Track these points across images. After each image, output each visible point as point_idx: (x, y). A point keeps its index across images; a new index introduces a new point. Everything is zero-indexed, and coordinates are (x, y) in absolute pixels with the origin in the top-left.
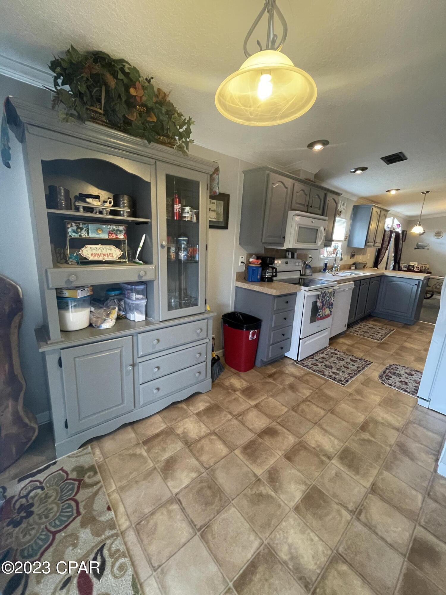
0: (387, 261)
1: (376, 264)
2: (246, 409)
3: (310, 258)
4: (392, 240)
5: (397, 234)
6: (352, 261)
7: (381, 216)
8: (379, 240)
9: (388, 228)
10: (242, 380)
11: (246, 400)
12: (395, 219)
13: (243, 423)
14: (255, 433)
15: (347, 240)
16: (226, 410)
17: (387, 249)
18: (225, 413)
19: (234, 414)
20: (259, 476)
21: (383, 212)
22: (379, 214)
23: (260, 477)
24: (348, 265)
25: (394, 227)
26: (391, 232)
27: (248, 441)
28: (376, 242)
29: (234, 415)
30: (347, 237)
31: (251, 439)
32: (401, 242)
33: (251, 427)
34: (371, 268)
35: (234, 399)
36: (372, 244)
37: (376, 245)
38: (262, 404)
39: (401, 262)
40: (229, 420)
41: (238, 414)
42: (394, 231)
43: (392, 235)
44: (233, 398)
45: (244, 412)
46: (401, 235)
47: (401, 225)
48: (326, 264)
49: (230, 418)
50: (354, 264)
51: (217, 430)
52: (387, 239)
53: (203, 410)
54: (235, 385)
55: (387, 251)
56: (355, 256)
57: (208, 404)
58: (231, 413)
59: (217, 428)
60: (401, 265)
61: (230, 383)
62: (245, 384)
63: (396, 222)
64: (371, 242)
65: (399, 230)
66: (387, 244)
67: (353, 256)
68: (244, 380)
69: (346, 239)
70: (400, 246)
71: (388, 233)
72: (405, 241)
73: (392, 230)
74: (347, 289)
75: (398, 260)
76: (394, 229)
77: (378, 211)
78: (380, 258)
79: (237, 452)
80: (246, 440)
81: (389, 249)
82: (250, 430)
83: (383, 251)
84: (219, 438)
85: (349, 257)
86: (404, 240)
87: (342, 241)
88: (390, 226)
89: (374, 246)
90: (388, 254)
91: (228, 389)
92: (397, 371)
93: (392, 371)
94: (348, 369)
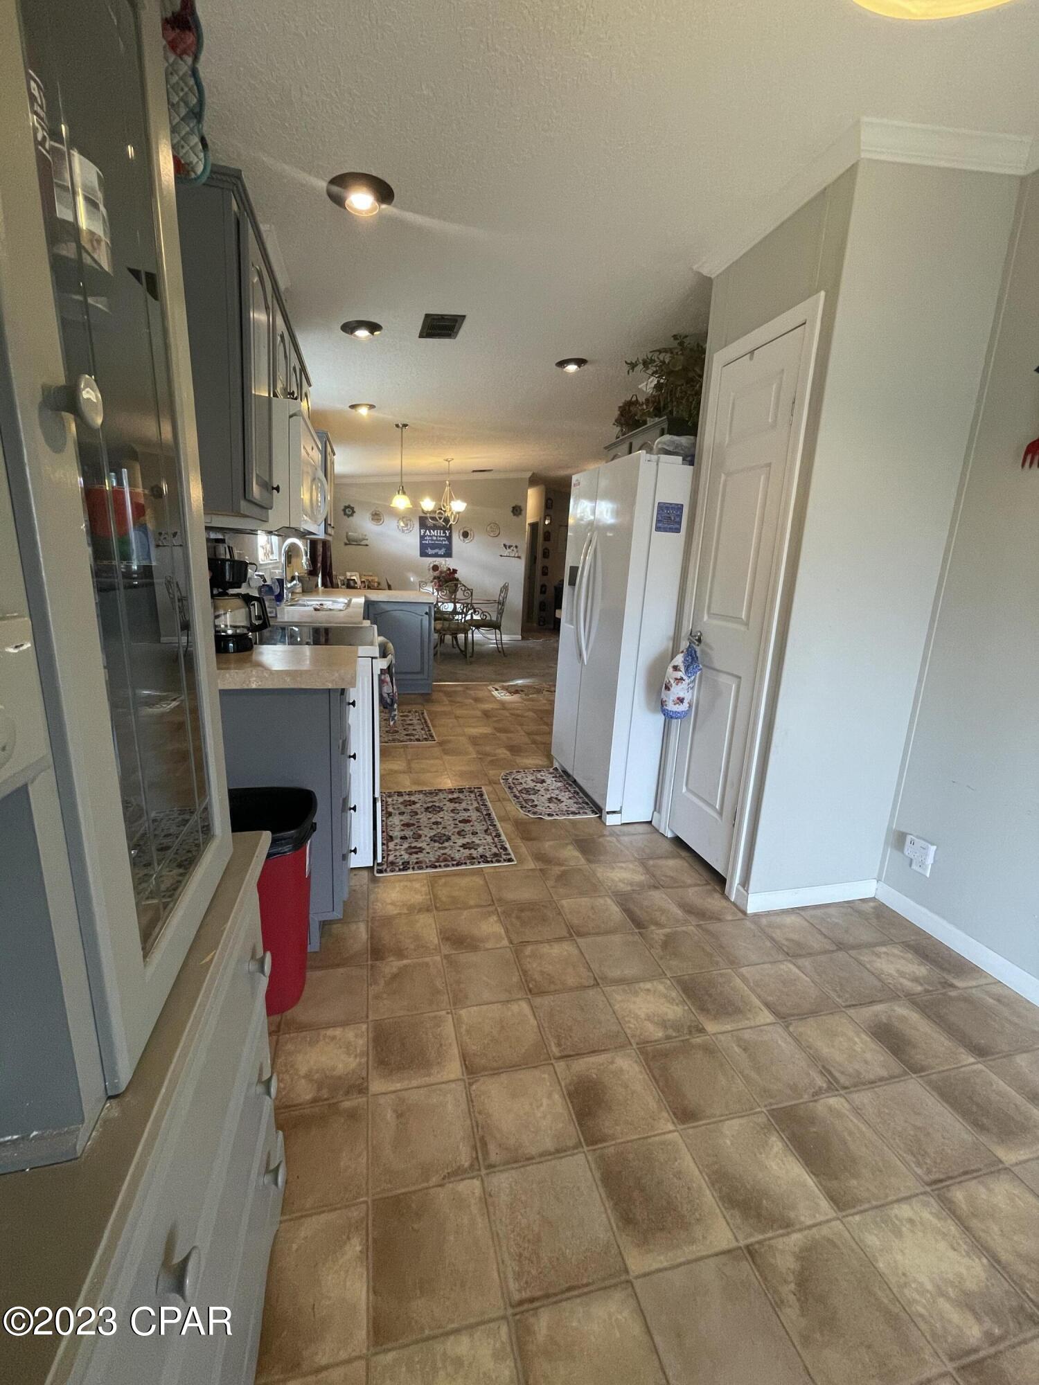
2: (464, 1106)
10: (330, 1032)
11: (427, 1080)
13: (517, 1159)
14: (575, 1147)
16: (434, 1180)
18: (442, 1195)
19: (467, 1164)
20: (734, 1244)
23: (742, 1243)
27: (602, 1190)
29: (472, 1165)
31: (598, 1175)
33: (549, 1144)
35: (400, 1116)
38: (473, 1048)
40: (486, 1199)
41: (475, 1148)
44: (390, 1115)
45: (476, 1125)
49: (478, 1192)
51: (513, 1285)
53: (375, 1291)
54: (334, 1069)
57: (355, 1246)
58: (458, 1173)
59: (503, 1280)
60: (334, 579)
61: (308, 1076)
62: (357, 1037)
68: (334, 1025)
75: (328, 569)
79: (638, 1262)
80: (596, 1195)
82: (558, 1151)
84: (550, 1297)
91: (334, 1108)
92: (524, 786)
93: (519, 789)
94: (471, 824)
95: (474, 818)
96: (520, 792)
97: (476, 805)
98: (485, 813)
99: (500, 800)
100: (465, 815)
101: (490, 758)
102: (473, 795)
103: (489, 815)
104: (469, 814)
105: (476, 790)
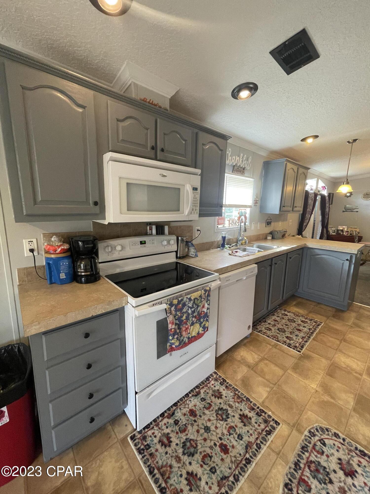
0: (314, 226)
1: (300, 232)
3: (198, 230)
4: (318, 204)
5: (323, 197)
6: (268, 230)
7: (299, 175)
8: (300, 204)
9: (312, 190)
12: (320, 181)
15: (258, 205)
17: (312, 213)
21: (301, 170)
22: (296, 171)
24: (263, 234)
25: (319, 189)
26: (316, 195)
28: (295, 206)
30: (256, 201)
32: (327, 205)
34: (294, 236)
36: (291, 209)
37: (295, 209)
39: (329, 226)
42: (319, 193)
43: (318, 198)
46: (327, 198)
47: (326, 187)
48: (224, 238)
50: (271, 233)
52: (310, 202)
55: (313, 215)
56: (272, 224)
60: (329, 229)
63: (321, 184)
64: (288, 206)
65: (325, 193)
66: (311, 208)
67: (269, 223)
69: (256, 203)
70: (327, 210)
71: (311, 196)
72: (332, 204)
73: (317, 192)
74: (245, 278)
75: (326, 224)
76: (319, 192)
77: (295, 168)
78: (305, 224)
81: (315, 213)
83: (307, 216)
85: (264, 225)
86: (330, 203)
87: (250, 207)
88: (314, 188)
89: (293, 210)
90: (314, 218)
92: (323, 460)
93: (313, 458)
94: (224, 456)
95: (233, 453)
96: (309, 463)
97: (252, 439)
98: (248, 456)
99: (278, 454)
100: (232, 441)
101: (326, 398)
102: (263, 426)
103: (248, 461)
104: (235, 443)
105: (272, 423)
